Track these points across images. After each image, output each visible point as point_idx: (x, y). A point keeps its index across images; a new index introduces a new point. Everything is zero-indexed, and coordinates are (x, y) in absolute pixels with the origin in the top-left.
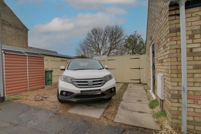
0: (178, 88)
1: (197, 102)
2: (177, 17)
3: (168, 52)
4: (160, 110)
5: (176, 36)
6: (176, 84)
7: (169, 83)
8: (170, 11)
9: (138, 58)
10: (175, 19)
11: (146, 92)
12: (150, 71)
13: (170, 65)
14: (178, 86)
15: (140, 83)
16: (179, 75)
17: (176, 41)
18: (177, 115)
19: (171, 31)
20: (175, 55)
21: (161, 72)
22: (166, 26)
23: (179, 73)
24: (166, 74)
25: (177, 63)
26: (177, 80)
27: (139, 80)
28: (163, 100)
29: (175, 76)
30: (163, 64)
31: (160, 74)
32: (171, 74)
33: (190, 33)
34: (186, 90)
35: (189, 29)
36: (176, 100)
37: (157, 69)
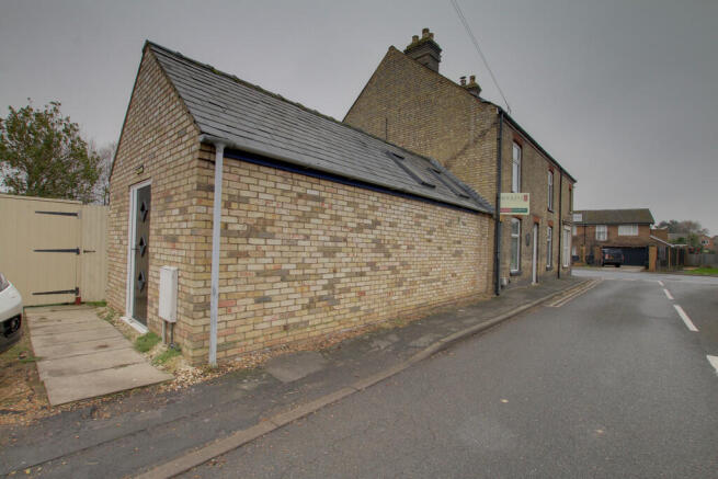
0: (205, 291)
1: (230, 311)
2: (211, 166)
3: (190, 225)
4: (165, 349)
5: (207, 198)
6: (201, 284)
7: (191, 283)
8: (201, 150)
9: (75, 215)
10: (208, 168)
11: (112, 323)
12: (125, 259)
13: (193, 248)
14: (205, 287)
15: (78, 302)
16: (208, 268)
17: (207, 207)
18: (202, 341)
19: (199, 188)
20: (203, 231)
21: (171, 263)
22: (189, 172)
23: (208, 264)
24: (183, 267)
25: (205, 247)
26: (205, 276)
27: (72, 292)
28: (173, 324)
29: (202, 269)
30: (178, 245)
31: (167, 267)
32: (195, 265)
33: (226, 198)
34: (217, 292)
35: (226, 191)
36: (202, 314)
37: (157, 257)
